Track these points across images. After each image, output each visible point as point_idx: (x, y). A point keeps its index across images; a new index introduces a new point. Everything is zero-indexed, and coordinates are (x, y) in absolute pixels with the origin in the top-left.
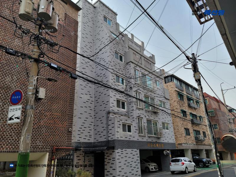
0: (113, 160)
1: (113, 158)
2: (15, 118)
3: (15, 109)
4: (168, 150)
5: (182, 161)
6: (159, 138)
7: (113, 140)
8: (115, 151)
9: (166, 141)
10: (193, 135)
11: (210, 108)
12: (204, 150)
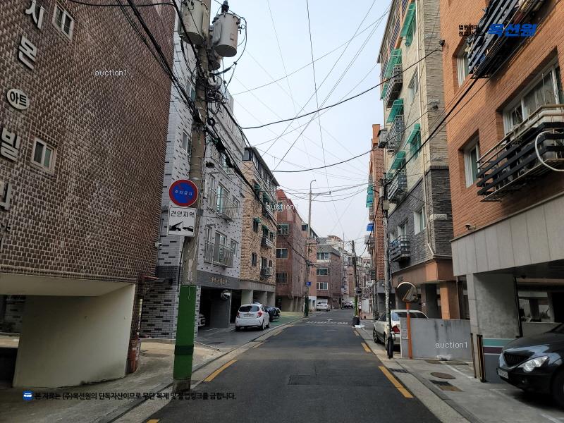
0: (165, 305)
1: (165, 301)
2: (184, 228)
3: (183, 214)
4: (229, 290)
5: (258, 310)
6: (224, 268)
7: (169, 267)
8: (173, 287)
9: (230, 275)
10: (259, 265)
11: (284, 220)
12: (266, 293)
